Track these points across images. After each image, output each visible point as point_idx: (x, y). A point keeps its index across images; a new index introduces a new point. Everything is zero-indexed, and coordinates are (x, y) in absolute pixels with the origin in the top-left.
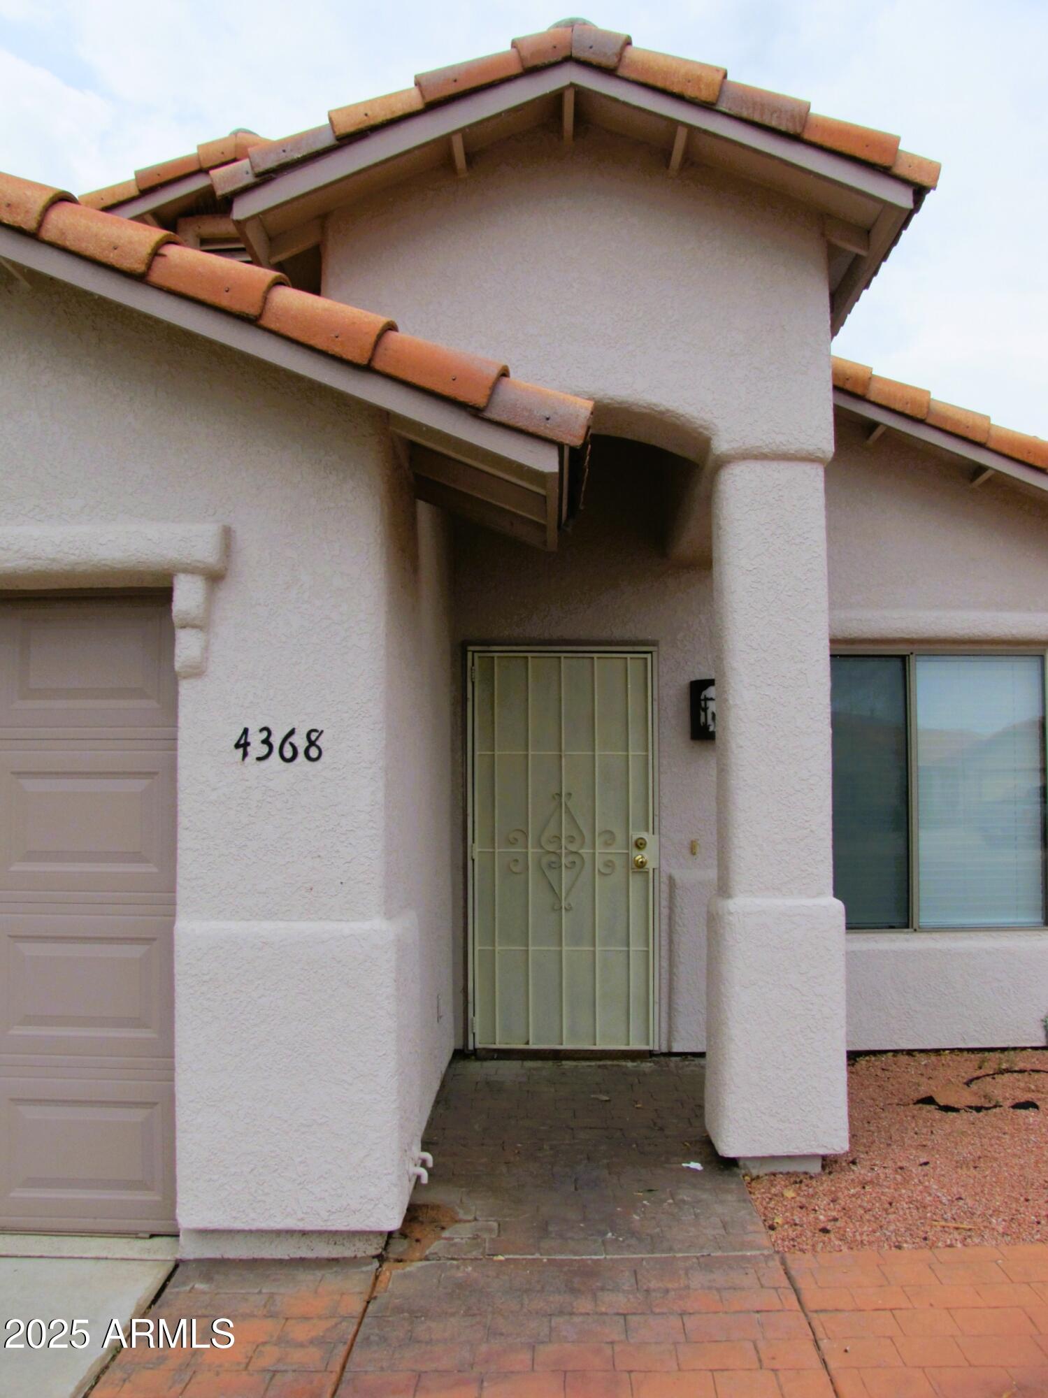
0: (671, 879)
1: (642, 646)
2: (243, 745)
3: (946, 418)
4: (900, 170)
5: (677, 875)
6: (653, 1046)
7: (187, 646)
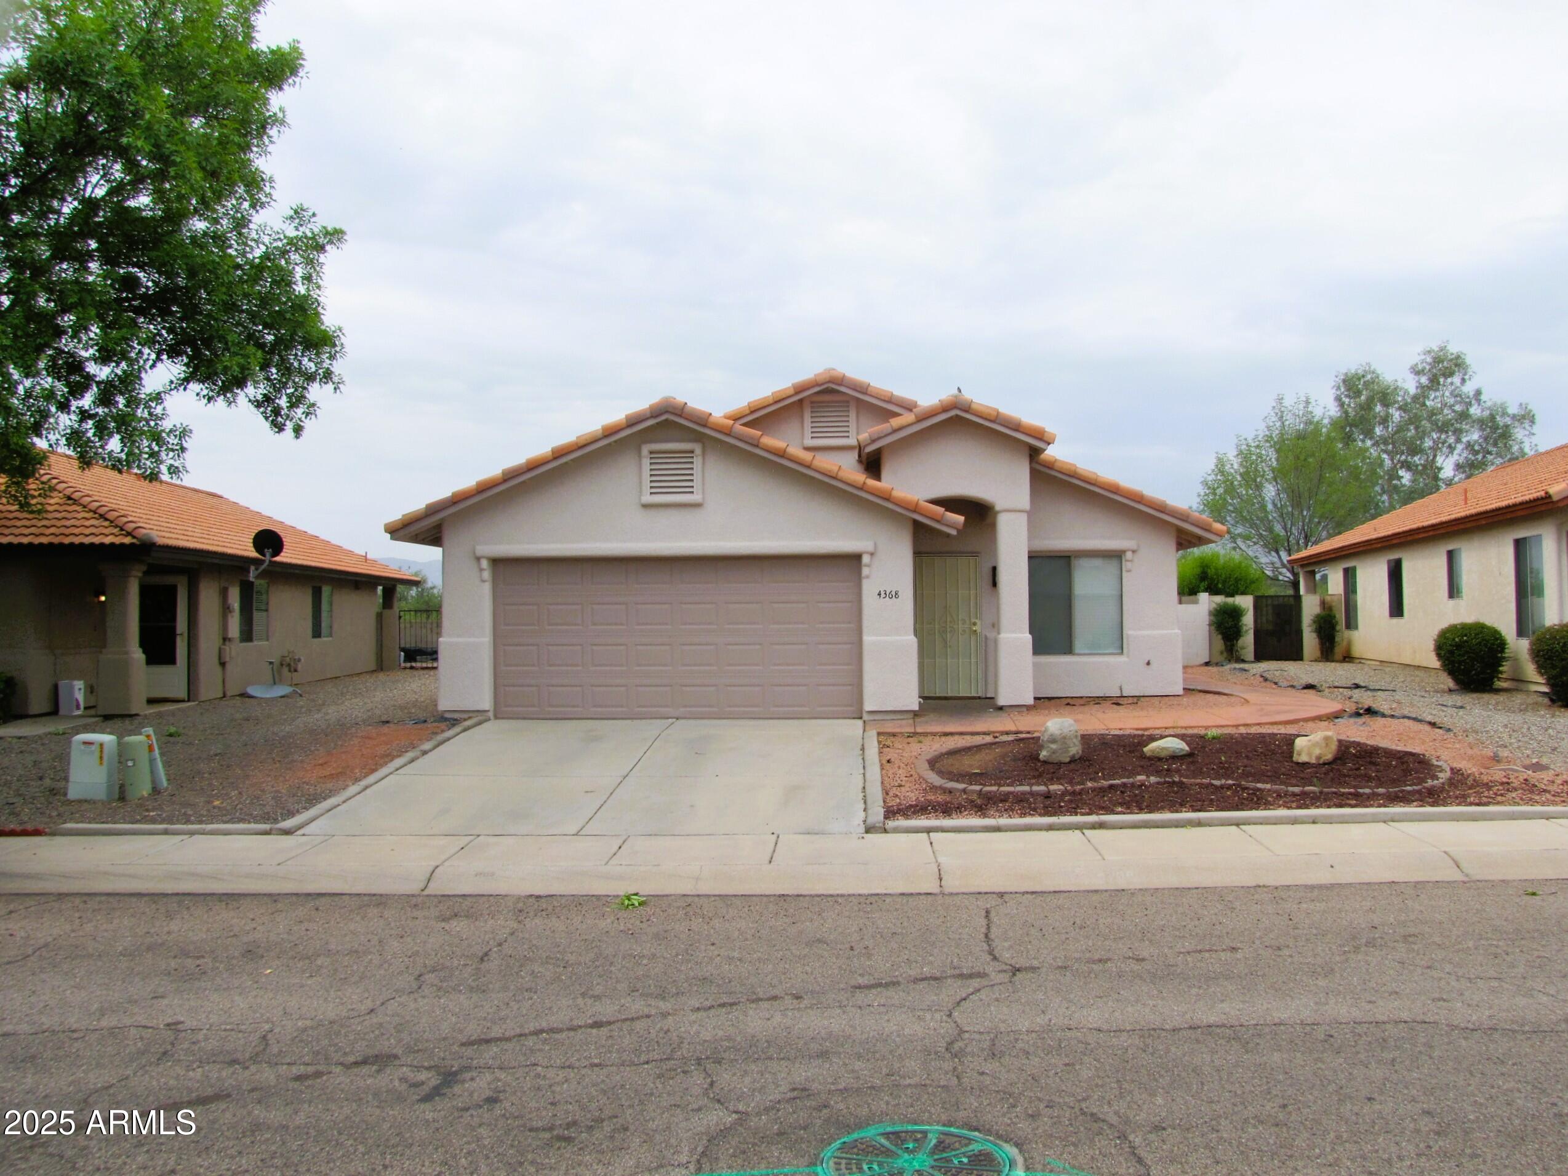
0: (986, 638)
1: (975, 554)
2: (879, 594)
3: (1081, 475)
4: (1045, 439)
5: (988, 635)
6: (980, 694)
7: (865, 571)
